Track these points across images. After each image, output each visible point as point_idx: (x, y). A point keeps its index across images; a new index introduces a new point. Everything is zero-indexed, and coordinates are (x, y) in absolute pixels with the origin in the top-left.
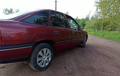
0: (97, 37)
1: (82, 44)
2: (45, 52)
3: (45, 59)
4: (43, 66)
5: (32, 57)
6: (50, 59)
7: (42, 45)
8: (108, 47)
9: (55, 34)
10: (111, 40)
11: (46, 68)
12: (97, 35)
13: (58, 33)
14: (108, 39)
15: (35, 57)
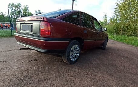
0: (116, 42)
1: (102, 46)
2: (75, 48)
3: (75, 54)
4: (73, 60)
5: (67, 50)
6: (78, 55)
7: (75, 42)
8: (128, 51)
9: (85, 33)
10: (131, 45)
11: (75, 62)
12: (115, 39)
13: (86, 32)
14: (128, 43)
15: (69, 51)
